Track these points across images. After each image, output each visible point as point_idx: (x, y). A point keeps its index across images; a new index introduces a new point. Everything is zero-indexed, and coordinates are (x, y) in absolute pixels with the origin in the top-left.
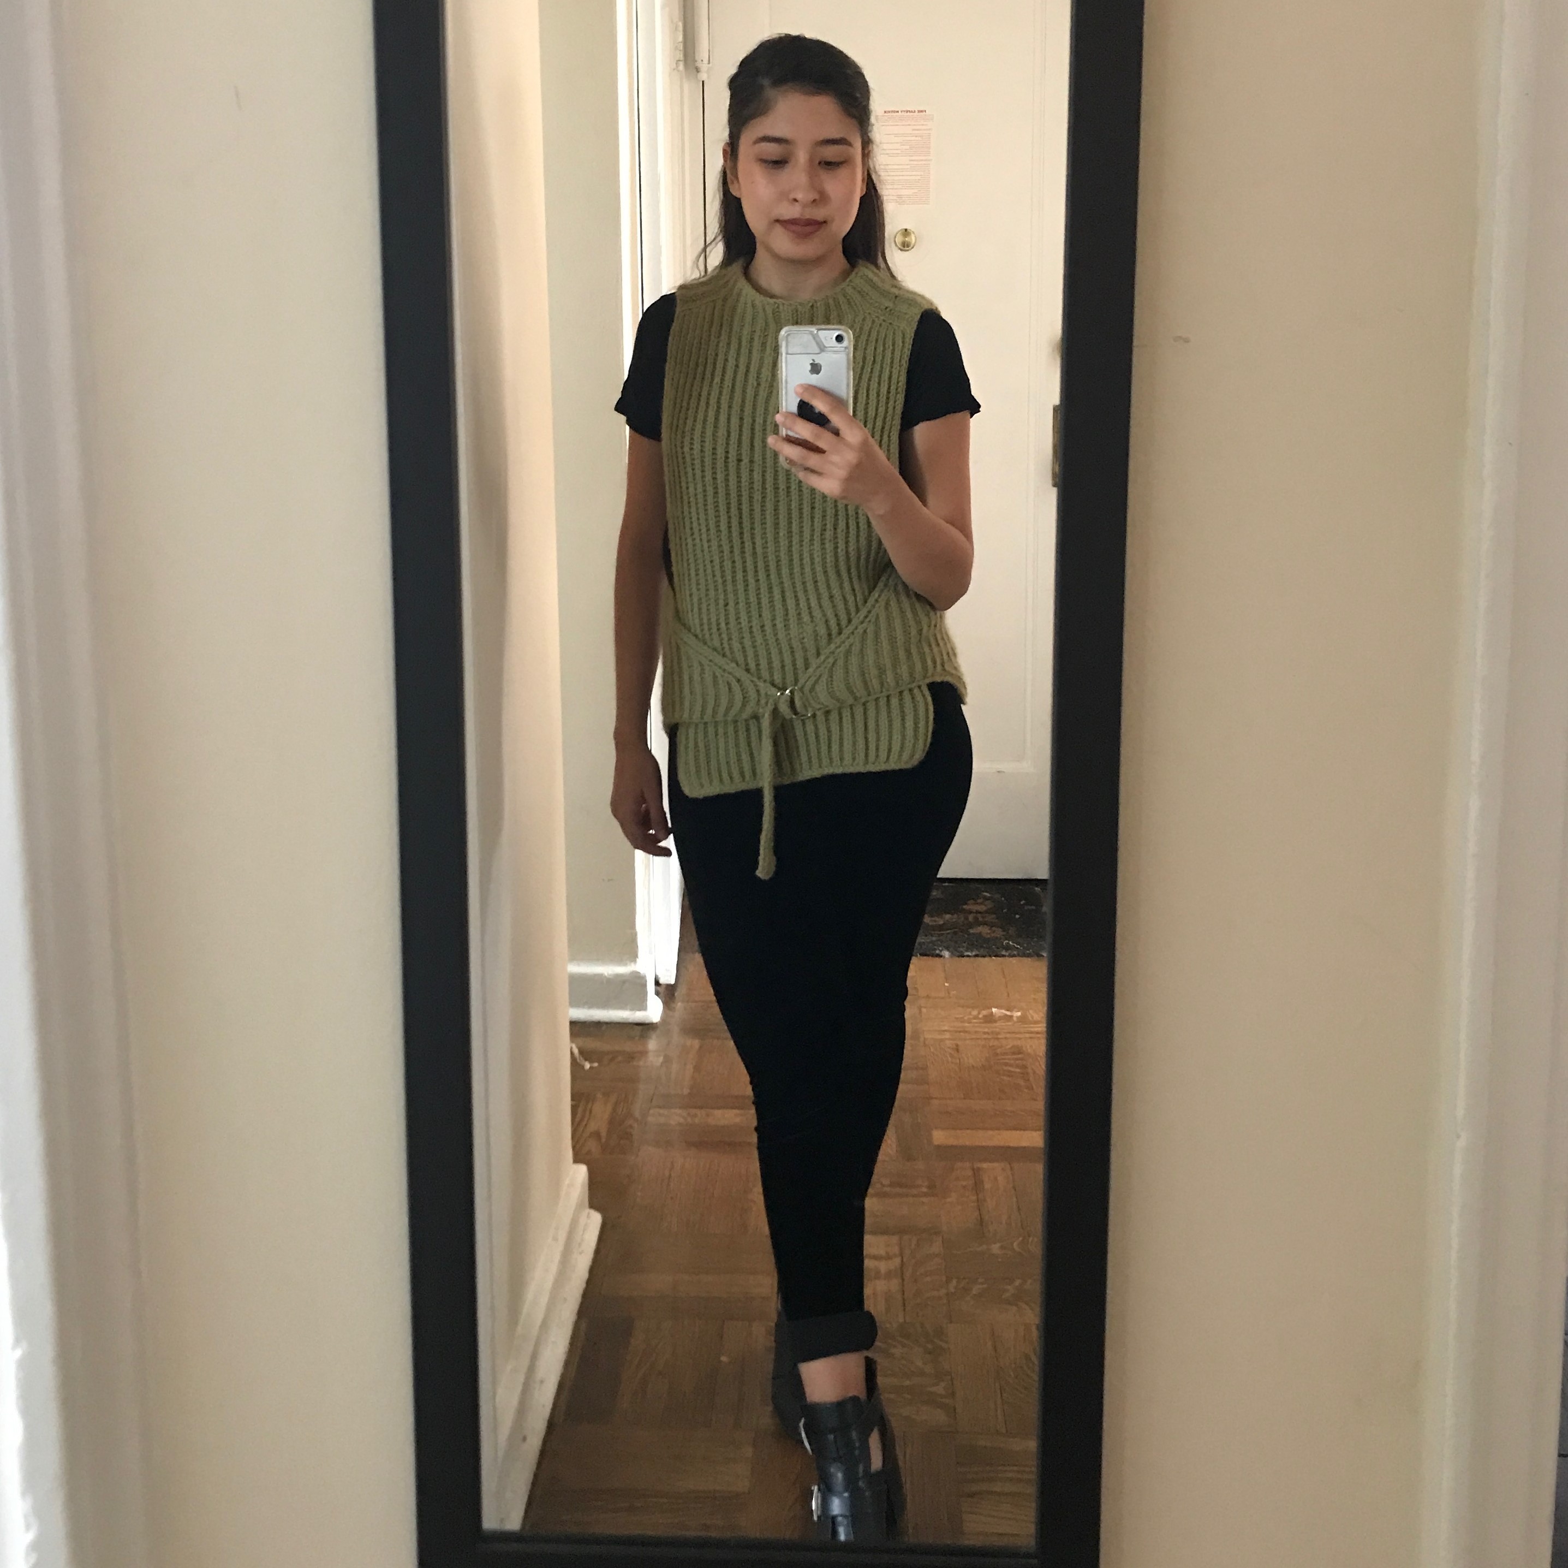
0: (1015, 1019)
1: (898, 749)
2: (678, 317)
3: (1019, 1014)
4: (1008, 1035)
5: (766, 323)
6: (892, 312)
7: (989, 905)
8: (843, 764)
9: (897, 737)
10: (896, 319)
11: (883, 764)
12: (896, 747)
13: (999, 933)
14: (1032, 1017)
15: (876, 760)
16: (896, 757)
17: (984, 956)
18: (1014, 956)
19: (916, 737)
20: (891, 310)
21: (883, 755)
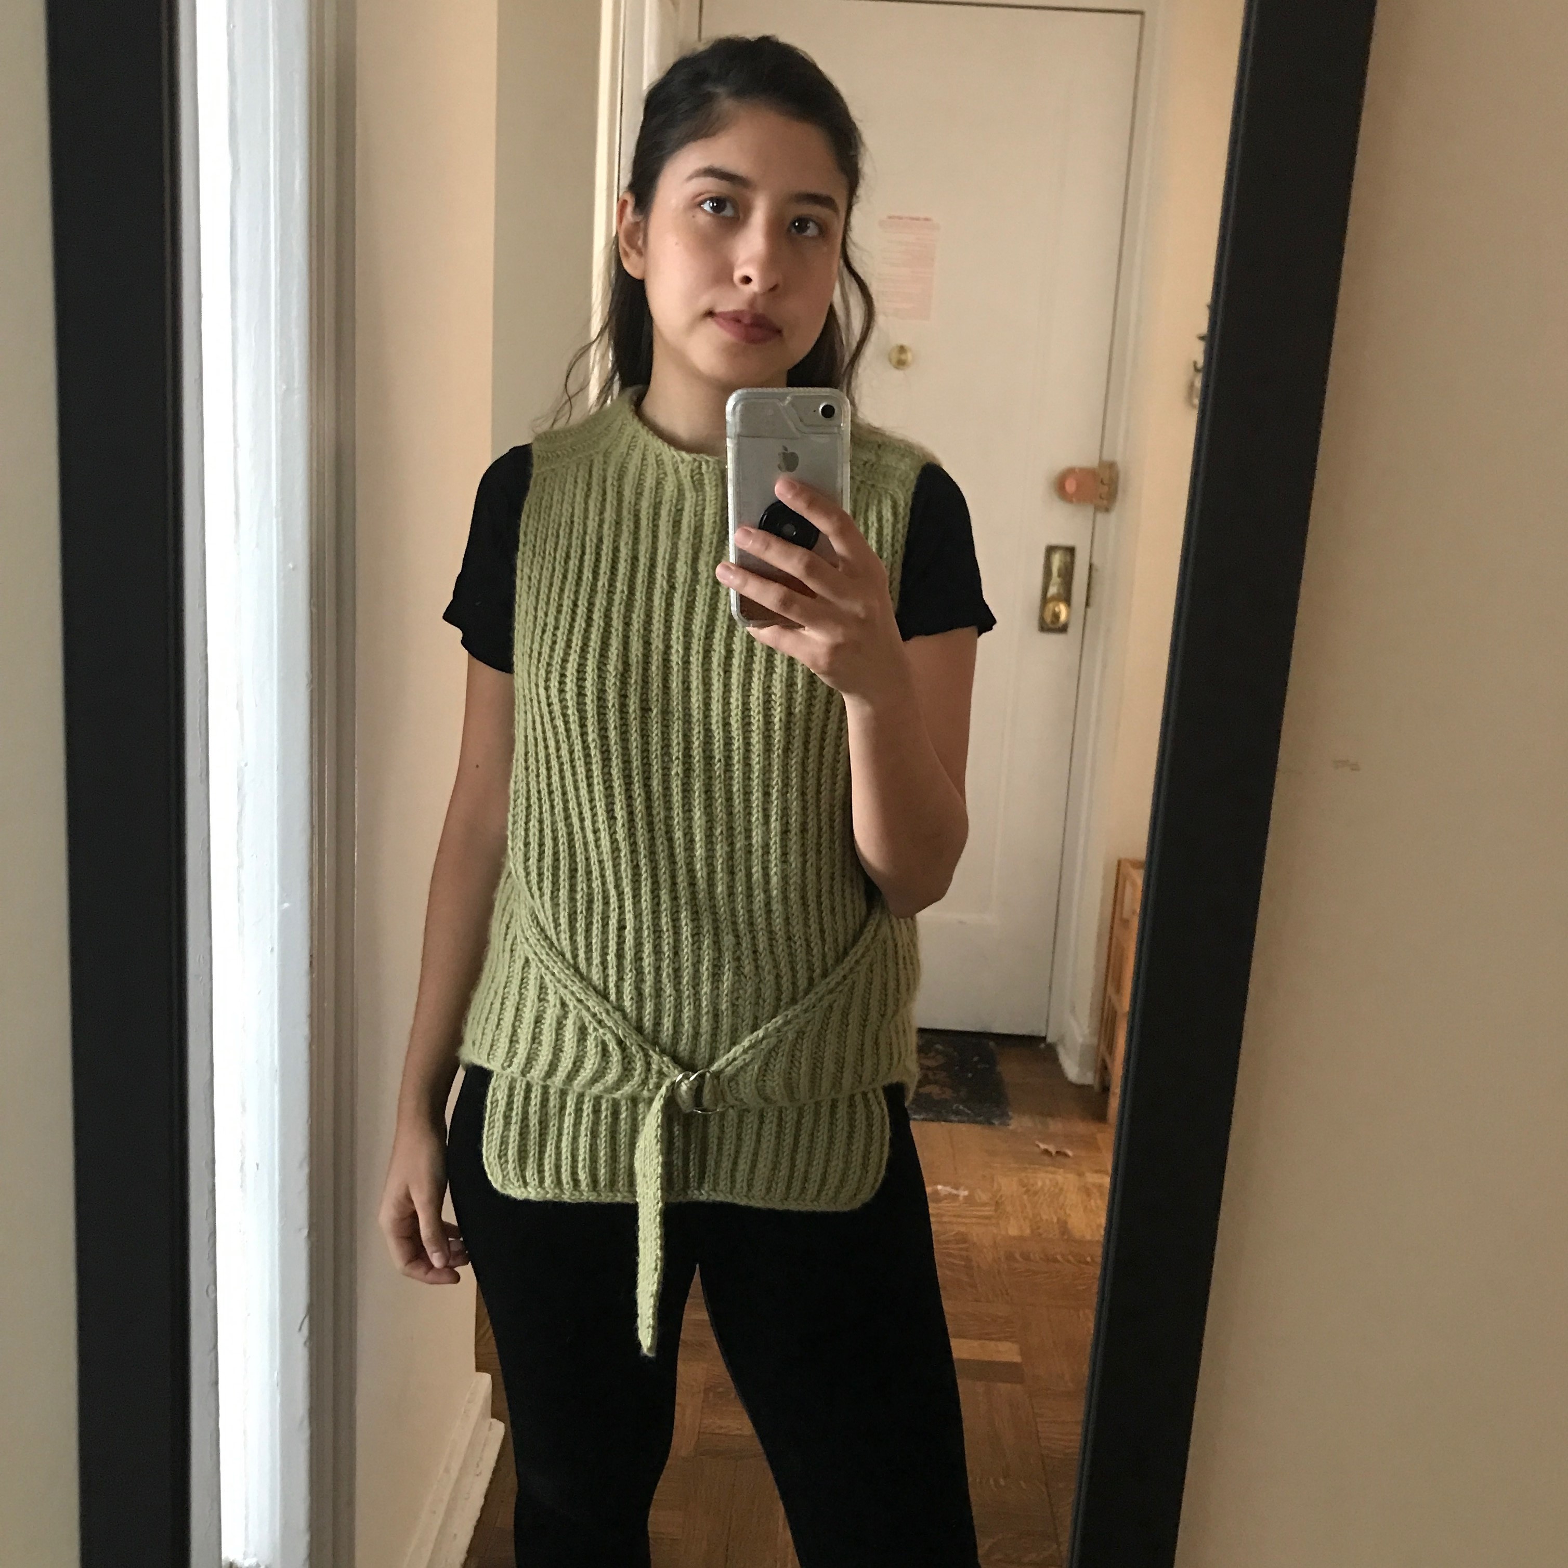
0: (961, 1198)
1: (836, 1182)
2: (535, 482)
3: (966, 1193)
4: (954, 1220)
5: (679, 490)
6: (875, 466)
7: (941, 1060)
8: (750, 1195)
9: (837, 1163)
10: (881, 478)
11: (810, 1204)
12: (833, 1180)
13: (948, 1094)
14: (980, 1198)
15: (800, 1194)
16: (831, 1193)
17: (933, 1121)
18: (963, 1122)
19: (865, 1166)
20: (872, 465)
21: (812, 1189)
